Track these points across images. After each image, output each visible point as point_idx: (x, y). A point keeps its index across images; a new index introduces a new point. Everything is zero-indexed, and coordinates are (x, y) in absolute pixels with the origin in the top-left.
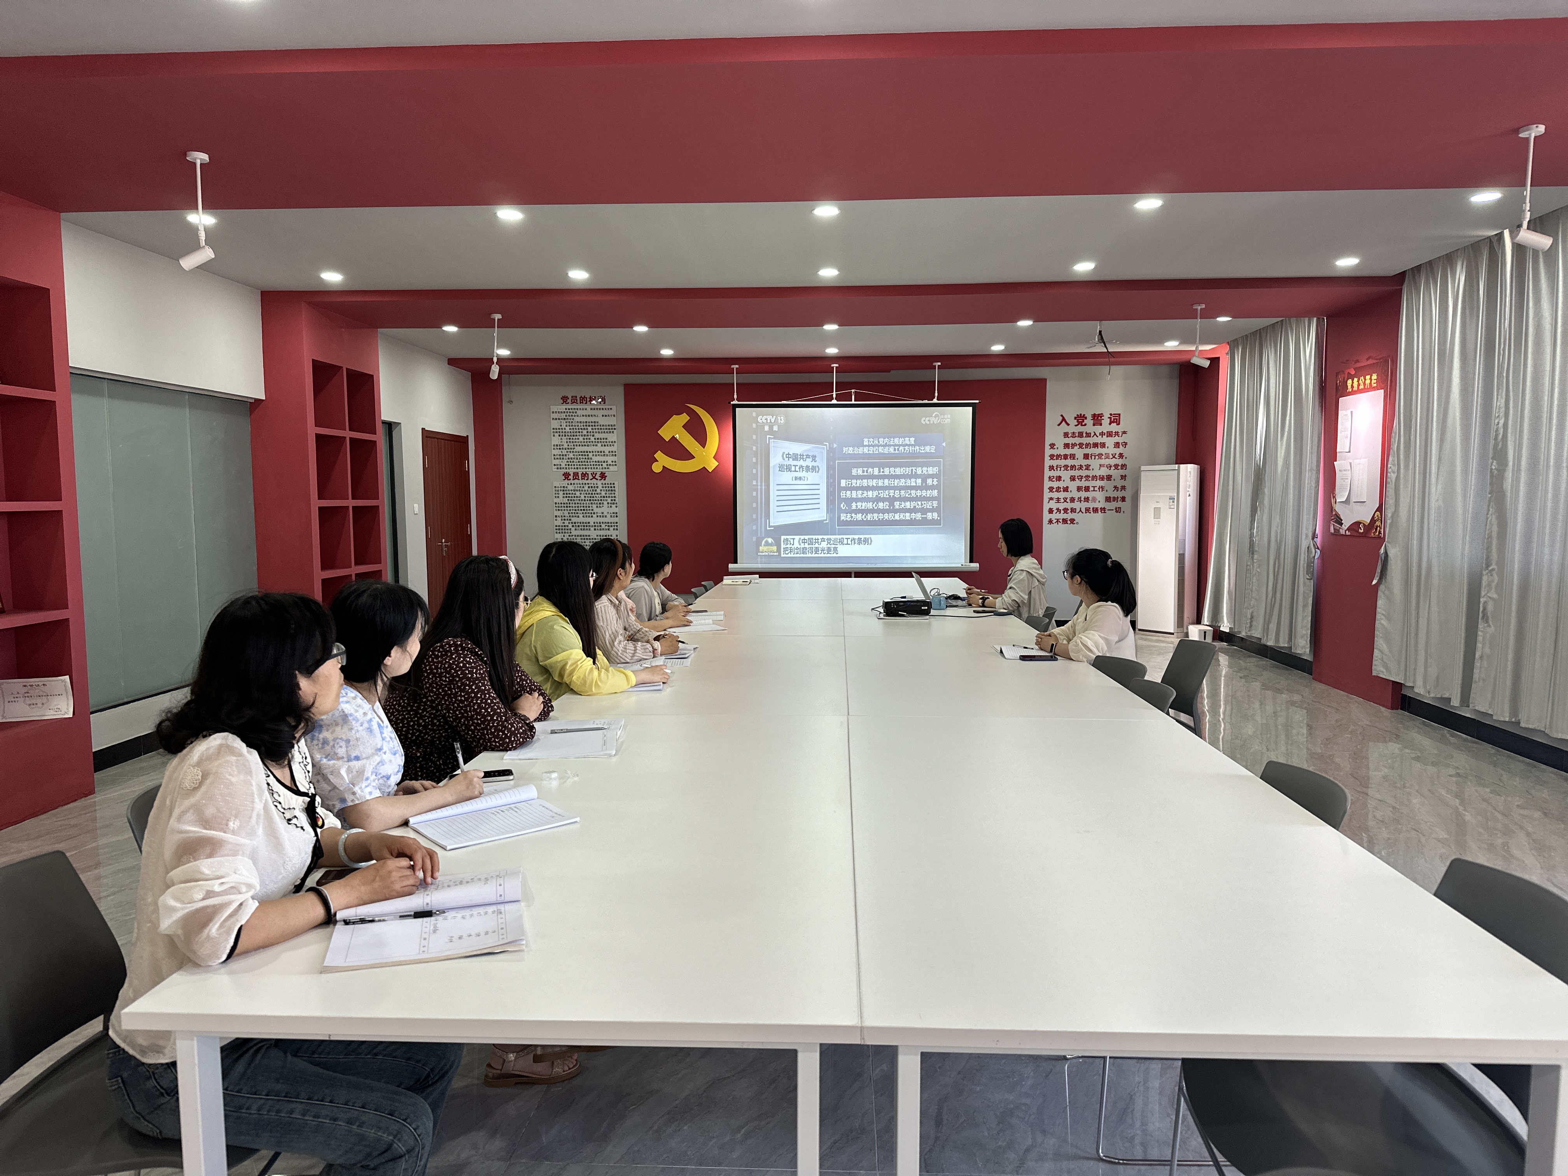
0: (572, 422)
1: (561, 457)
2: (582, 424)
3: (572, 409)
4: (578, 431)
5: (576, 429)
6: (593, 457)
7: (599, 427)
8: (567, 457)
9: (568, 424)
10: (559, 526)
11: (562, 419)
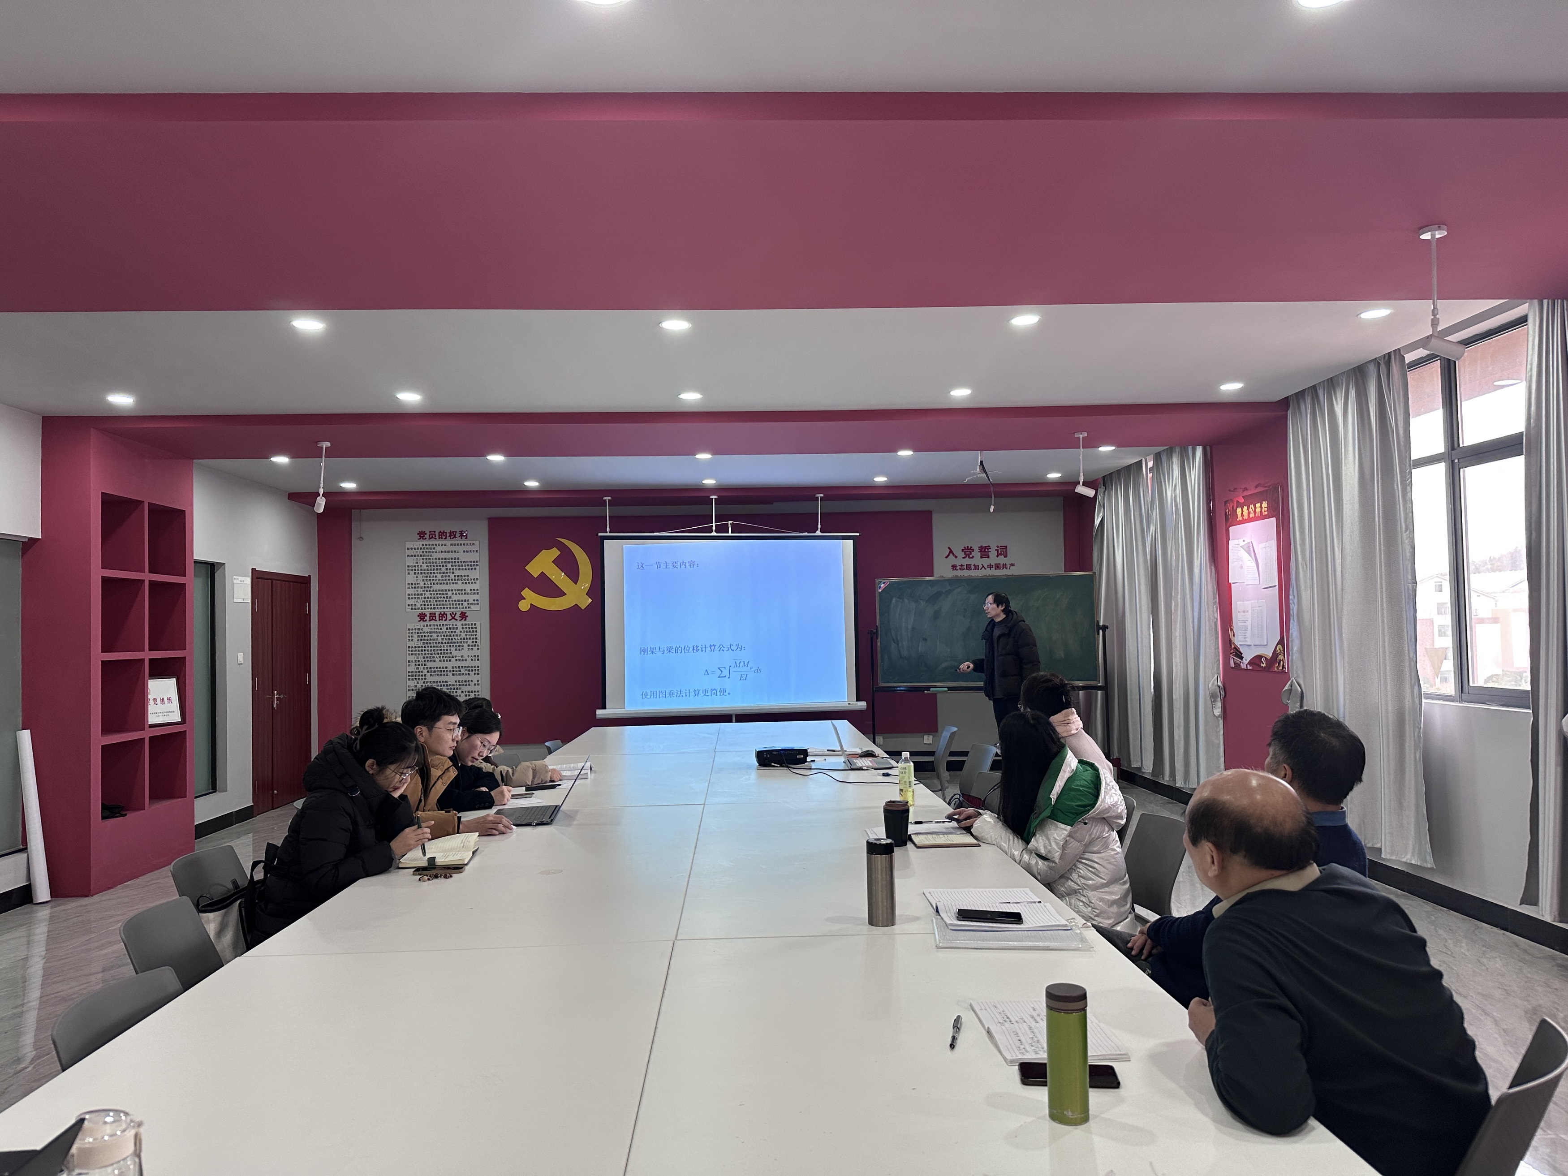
0: (429, 559)
1: (417, 596)
2: (440, 561)
3: (429, 545)
4: (435, 568)
5: (434, 566)
6: (453, 596)
7: (460, 564)
8: (423, 596)
9: (425, 561)
10: (412, 672)
11: (418, 556)
